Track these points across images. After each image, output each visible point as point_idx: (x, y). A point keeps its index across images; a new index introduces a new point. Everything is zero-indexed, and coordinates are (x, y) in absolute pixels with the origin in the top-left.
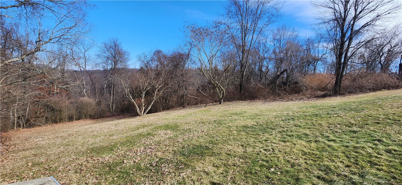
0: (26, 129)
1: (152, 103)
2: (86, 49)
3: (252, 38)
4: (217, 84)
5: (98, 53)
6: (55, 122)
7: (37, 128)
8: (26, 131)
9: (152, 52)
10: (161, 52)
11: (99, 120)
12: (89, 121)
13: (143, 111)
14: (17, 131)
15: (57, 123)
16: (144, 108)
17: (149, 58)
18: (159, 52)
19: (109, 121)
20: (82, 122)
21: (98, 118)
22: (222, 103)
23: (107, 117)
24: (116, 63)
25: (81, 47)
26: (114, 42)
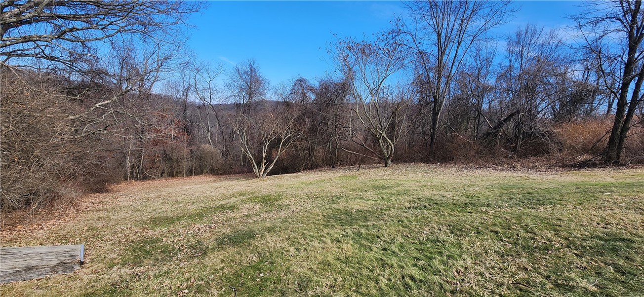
0: (139, 182)
1: (275, 161)
2: (211, 77)
3: (456, 55)
4: (381, 134)
5: (227, 82)
6: (172, 175)
7: (151, 182)
8: (138, 184)
9: (294, 80)
10: (305, 81)
11: (223, 177)
12: (210, 178)
13: (262, 171)
14: (130, 183)
15: (173, 176)
16: (264, 166)
17: (288, 91)
18: (300, 81)
19: (234, 179)
20: (201, 178)
21: (222, 174)
22: (389, 165)
23: (234, 174)
24: (250, 95)
25: (205, 75)
26: (250, 65)
